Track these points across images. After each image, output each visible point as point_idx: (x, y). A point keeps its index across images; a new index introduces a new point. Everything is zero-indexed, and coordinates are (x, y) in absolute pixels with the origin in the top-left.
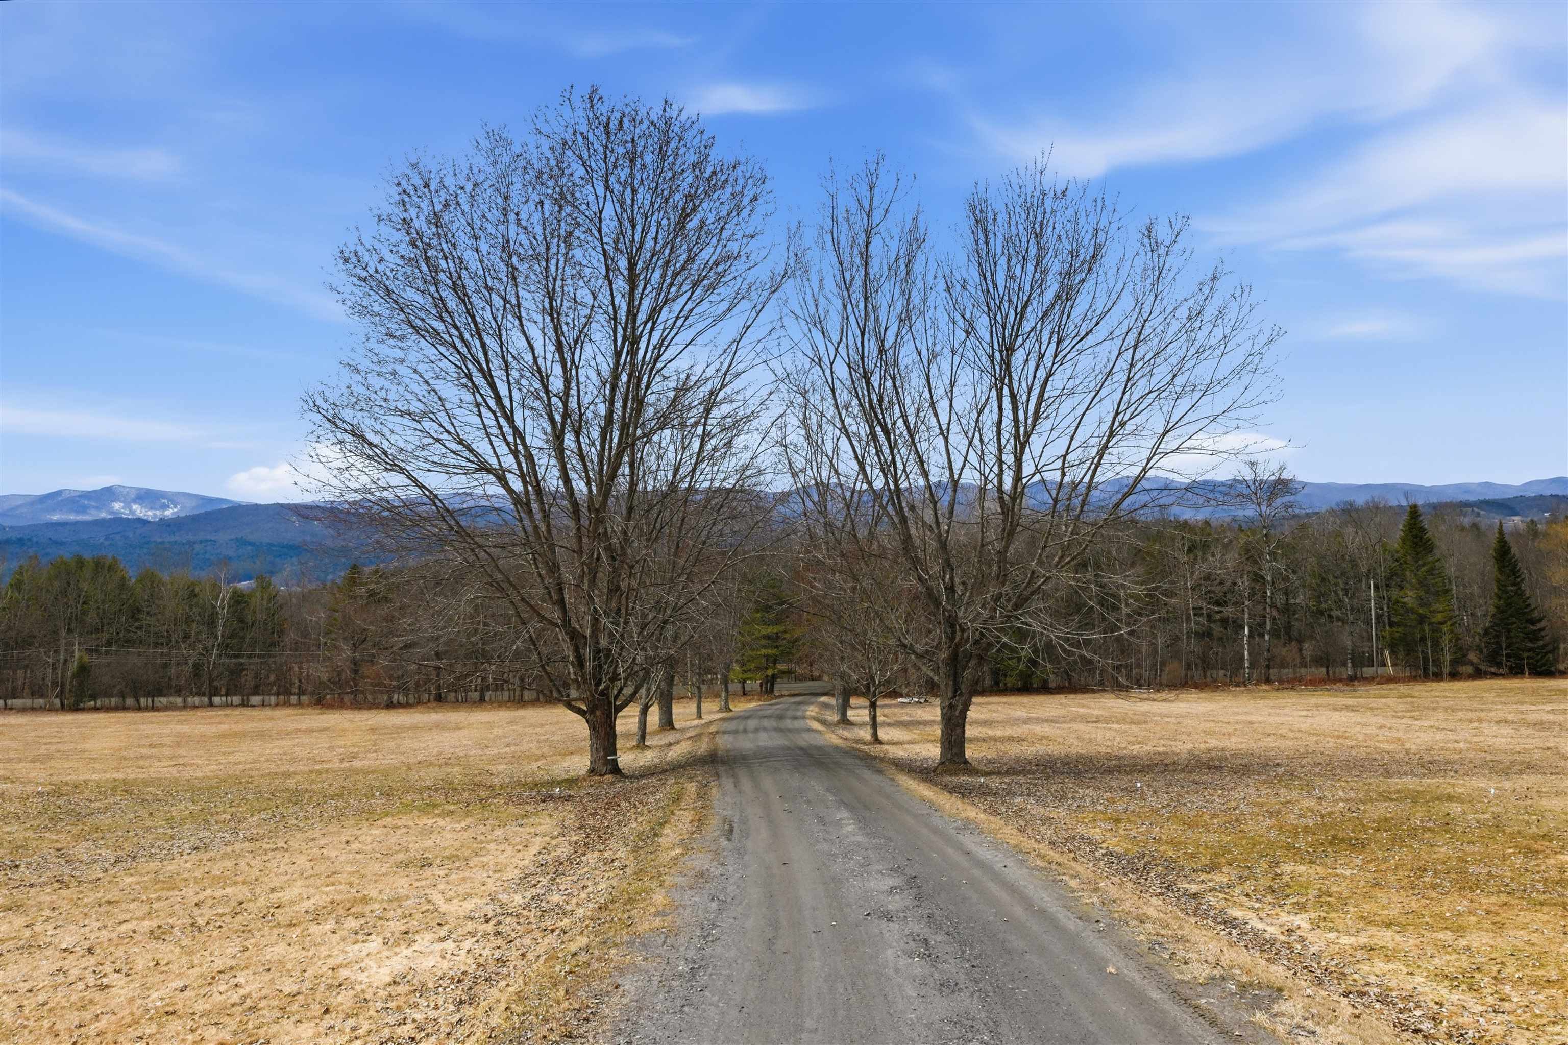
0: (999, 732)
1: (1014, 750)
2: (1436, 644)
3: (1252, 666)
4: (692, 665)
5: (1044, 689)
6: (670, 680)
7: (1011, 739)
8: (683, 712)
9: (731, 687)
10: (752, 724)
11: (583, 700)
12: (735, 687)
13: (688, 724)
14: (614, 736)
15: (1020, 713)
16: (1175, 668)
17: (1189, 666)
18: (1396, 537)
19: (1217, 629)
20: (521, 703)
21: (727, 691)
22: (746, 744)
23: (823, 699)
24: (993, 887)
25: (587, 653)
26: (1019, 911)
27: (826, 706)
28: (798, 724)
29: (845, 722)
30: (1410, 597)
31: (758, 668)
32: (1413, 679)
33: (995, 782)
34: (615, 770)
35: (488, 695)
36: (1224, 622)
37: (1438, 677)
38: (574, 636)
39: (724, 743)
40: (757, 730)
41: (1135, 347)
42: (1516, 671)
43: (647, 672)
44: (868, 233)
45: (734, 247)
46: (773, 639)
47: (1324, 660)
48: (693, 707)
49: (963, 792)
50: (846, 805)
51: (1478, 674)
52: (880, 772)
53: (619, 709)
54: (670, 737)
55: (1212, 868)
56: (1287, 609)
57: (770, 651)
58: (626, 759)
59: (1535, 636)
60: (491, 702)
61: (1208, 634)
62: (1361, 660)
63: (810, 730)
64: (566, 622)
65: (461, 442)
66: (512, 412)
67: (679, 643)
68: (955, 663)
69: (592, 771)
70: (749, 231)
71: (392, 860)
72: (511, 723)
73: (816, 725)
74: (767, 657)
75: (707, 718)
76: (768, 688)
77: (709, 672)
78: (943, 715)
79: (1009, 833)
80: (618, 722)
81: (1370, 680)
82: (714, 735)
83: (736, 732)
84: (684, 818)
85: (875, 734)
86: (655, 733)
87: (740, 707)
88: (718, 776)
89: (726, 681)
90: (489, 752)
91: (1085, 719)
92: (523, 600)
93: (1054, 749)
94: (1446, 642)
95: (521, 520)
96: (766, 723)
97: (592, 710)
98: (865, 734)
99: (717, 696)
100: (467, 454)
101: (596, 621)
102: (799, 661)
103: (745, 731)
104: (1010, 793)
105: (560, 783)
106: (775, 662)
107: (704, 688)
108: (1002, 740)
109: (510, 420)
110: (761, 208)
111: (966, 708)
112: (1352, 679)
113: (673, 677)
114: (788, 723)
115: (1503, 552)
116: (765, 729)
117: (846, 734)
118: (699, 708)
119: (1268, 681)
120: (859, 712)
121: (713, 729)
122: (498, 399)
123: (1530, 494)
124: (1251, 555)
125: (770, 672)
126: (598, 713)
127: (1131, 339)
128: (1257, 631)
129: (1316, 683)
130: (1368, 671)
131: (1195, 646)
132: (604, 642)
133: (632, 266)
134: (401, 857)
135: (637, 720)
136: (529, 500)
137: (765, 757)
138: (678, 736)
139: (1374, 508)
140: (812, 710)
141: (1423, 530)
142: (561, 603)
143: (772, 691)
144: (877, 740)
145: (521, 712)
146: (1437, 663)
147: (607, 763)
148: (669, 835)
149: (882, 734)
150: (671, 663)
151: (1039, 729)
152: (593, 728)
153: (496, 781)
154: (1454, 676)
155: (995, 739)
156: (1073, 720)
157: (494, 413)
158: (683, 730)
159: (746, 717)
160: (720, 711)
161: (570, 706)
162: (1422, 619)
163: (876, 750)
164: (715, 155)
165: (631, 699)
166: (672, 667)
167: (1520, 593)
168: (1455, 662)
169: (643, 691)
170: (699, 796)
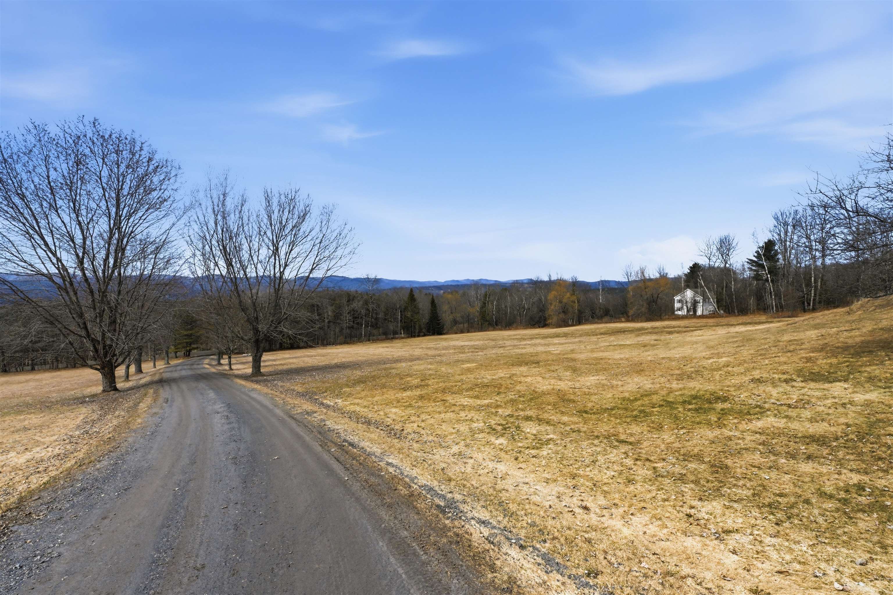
0: (278, 363)
1: (280, 368)
2: (415, 327)
3: (365, 336)
4: (151, 348)
5: (299, 348)
6: (140, 355)
7: (281, 364)
8: (147, 367)
9: (170, 355)
10: (179, 368)
11: (98, 365)
12: (172, 355)
13: (149, 370)
14: (115, 377)
15: (287, 356)
16: (341, 338)
17: (346, 338)
18: (406, 297)
19: (355, 326)
20: (57, 369)
21: (168, 356)
22: (176, 375)
23: (212, 357)
24: (254, 403)
25: (100, 347)
26: (258, 407)
27: (212, 359)
28: (201, 366)
29: (220, 364)
30: (409, 314)
31: (184, 347)
32: (408, 337)
33: (270, 378)
34: (116, 389)
35: (36, 367)
36: (358, 323)
37: (414, 337)
38: (94, 341)
39: (166, 375)
40: (181, 370)
41: (320, 243)
42: (433, 334)
43: (129, 352)
44: (224, 195)
45: (166, 194)
46: (189, 336)
47: (385, 334)
48: (152, 364)
49: (257, 382)
50: (212, 389)
51: (425, 335)
52: (228, 378)
53: (116, 367)
54: (141, 376)
55: (326, 392)
56: (376, 319)
57: (187, 341)
58: (120, 385)
59: (439, 324)
60: (39, 370)
61: (352, 327)
62: (395, 333)
63: (205, 368)
64: (88, 335)
65: (25, 262)
66: (56, 251)
67: (144, 340)
68: (257, 342)
69: (104, 391)
70: (175, 188)
71: (8, 431)
72: (53, 378)
73: (207, 366)
74: (187, 343)
75: (158, 368)
76: (188, 354)
77: (158, 350)
78: (253, 359)
79: (265, 390)
80: (116, 372)
81: (397, 338)
82: (161, 373)
83: (172, 371)
84: (148, 400)
85: (230, 367)
86: (133, 375)
87: (174, 362)
88: (163, 386)
89: (167, 353)
90: (43, 390)
91: (308, 356)
92: (65, 328)
93: (293, 366)
94: (417, 327)
95: (61, 295)
96: (185, 367)
97: (103, 368)
98: (227, 368)
99: (163, 359)
100: (29, 267)
101: (103, 335)
102: (202, 344)
103: (176, 371)
104: (274, 380)
105: (88, 397)
106: (190, 344)
107: (157, 356)
108: (277, 365)
109: (55, 255)
110: (179, 180)
111: (261, 356)
112: (392, 338)
113: (141, 353)
114: (195, 366)
115: (433, 302)
116: (185, 369)
117: (220, 368)
118: (155, 364)
119: (369, 340)
120: (225, 361)
121: (161, 371)
122: (46, 244)
123: (446, 284)
124: (366, 303)
125: (188, 348)
126: (106, 369)
127: (318, 241)
128: (366, 326)
129: (382, 340)
130: (397, 336)
131: (348, 331)
132: (108, 342)
133: (118, 196)
134: (12, 429)
135: (124, 371)
136: (66, 287)
137: (183, 379)
138: (144, 375)
139: (401, 288)
140: (207, 361)
141: (413, 295)
142: (86, 328)
143: (189, 355)
144: (231, 369)
145: (58, 373)
146: (414, 332)
147: (111, 387)
148: (142, 406)
149: (233, 367)
150: (140, 349)
151: (291, 361)
152: (104, 375)
153: (53, 400)
154: (419, 336)
155: (275, 365)
156: (304, 357)
157: (45, 251)
158: (147, 373)
159: (176, 366)
160: (165, 364)
161: (91, 367)
162: (412, 320)
163: (231, 372)
164: (157, 157)
165: (122, 362)
166: (141, 349)
167: (436, 313)
168: (419, 332)
169: (127, 360)
170: (154, 393)
